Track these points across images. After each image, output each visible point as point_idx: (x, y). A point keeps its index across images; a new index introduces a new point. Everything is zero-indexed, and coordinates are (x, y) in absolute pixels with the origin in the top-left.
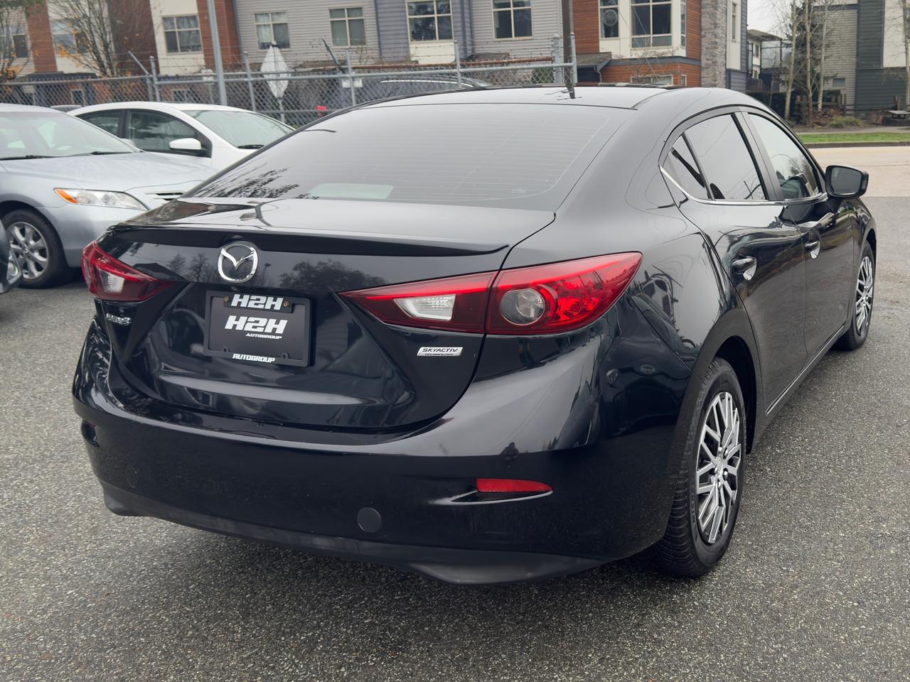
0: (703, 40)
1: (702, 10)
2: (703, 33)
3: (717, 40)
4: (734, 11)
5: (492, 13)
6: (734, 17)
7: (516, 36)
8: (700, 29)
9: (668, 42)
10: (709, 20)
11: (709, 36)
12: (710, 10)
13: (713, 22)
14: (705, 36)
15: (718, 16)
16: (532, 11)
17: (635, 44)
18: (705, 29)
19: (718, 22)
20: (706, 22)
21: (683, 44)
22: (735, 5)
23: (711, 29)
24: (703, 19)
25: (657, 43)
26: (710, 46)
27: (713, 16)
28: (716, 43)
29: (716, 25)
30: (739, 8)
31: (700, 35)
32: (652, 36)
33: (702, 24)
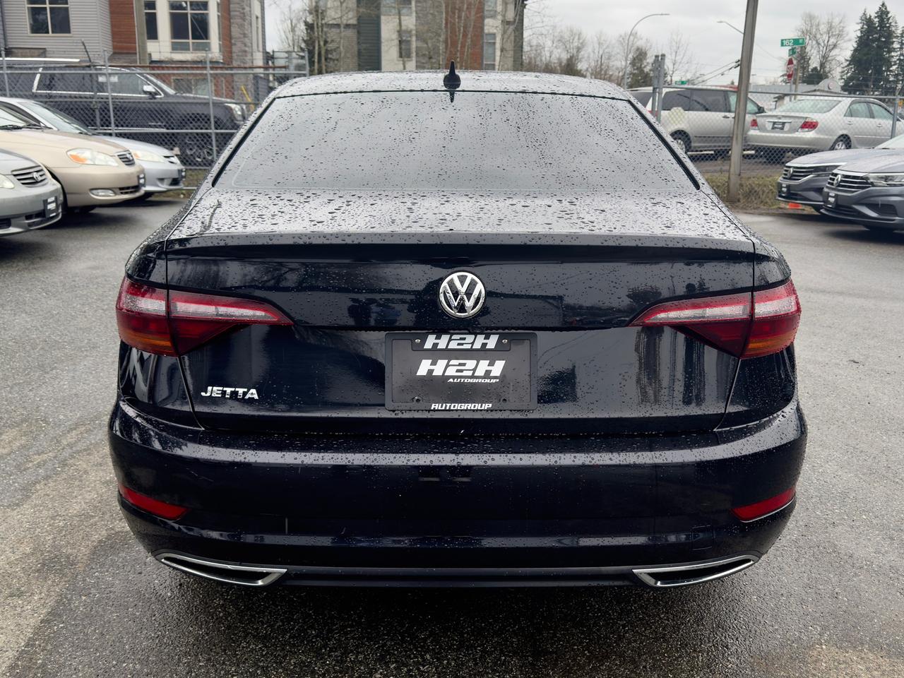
0: (233, 47)
1: (232, 21)
2: (233, 41)
3: (247, 49)
4: (257, 24)
5: (26, 9)
6: (257, 28)
7: (53, 32)
8: (231, 38)
9: (206, 48)
10: (239, 30)
11: (239, 44)
12: (239, 21)
13: (241, 32)
14: (235, 44)
15: (246, 27)
16: (69, 9)
17: (175, 48)
18: (235, 38)
19: (246, 32)
20: (235, 31)
21: (220, 51)
22: (257, 18)
23: (240, 38)
24: (233, 29)
25: (197, 48)
26: (240, 54)
27: (242, 26)
28: (245, 51)
29: (245, 35)
30: (260, 20)
31: (230, 42)
32: (191, 41)
33: (233, 34)
